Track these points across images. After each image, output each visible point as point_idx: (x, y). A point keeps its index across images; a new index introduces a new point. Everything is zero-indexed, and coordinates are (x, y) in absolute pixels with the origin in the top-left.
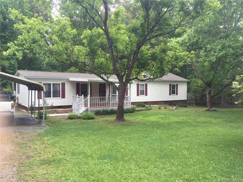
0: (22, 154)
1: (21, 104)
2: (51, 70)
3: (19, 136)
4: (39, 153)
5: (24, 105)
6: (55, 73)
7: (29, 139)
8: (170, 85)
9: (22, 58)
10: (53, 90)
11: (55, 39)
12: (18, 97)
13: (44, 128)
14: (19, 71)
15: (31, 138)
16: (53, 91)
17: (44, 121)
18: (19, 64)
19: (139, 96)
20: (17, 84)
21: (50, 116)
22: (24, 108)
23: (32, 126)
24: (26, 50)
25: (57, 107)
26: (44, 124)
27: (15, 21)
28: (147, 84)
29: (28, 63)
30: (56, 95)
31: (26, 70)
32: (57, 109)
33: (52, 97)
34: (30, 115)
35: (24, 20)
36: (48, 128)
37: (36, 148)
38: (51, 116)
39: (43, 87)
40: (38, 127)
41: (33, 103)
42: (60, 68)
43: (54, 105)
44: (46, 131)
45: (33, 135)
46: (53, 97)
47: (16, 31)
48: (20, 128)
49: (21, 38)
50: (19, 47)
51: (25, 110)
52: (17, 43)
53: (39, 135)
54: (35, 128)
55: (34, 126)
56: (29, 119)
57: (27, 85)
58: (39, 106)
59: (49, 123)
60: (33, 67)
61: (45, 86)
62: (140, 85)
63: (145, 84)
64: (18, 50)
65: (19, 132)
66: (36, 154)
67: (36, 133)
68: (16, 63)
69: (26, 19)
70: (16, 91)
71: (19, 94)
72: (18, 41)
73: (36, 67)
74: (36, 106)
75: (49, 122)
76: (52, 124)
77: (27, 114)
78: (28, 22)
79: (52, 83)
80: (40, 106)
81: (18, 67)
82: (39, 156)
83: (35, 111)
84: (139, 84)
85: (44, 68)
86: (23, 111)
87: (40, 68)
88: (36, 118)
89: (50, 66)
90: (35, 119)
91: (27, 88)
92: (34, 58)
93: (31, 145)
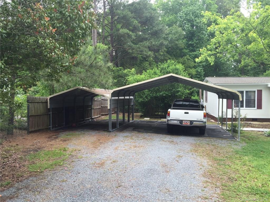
0: (223, 173)
1: (209, 113)
2: (239, 75)
3: (213, 150)
4: (243, 176)
5: (212, 115)
6: (248, 79)
7: (226, 155)
9: (213, 64)
10: (246, 98)
11: (252, 36)
12: (205, 106)
13: (241, 145)
14: (207, 78)
15: (228, 154)
16: (246, 100)
17: (239, 136)
18: (205, 71)
20: (204, 91)
21: (243, 130)
22: (213, 118)
23: (225, 140)
24: (218, 54)
25: (252, 120)
26: (239, 139)
27: (203, 26)
29: (213, 69)
30: (250, 104)
31: (215, 76)
32: (252, 122)
33: (244, 108)
34: (221, 126)
35: (217, 21)
36: (245, 144)
37: (237, 169)
38: (245, 130)
39: (239, 96)
40: (232, 142)
41: (224, 114)
42: (252, 72)
43: (248, 117)
44: (244, 149)
45: (229, 151)
46: (246, 107)
47: (203, 36)
48: (212, 140)
49: (214, 41)
50: (211, 52)
51: (214, 120)
52: (209, 47)
53: (237, 152)
54: (230, 143)
55: (227, 140)
56: (221, 131)
57: (217, 93)
58: (232, 117)
59: (245, 139)
60: (219, 73)
61: (241, 95)
64: (210, 55)
65: (212, 145)
66: (239, 177)
67: (232, 150)
68: (203, 71)
69: (219, 20)
70: (203, 100)
71: (207, 102)
72: (211, 45)
73: (223, 73)
74: (228, 117)
75: (244, 137)
76: (249, 140)
77: (217, 125)
78: (221, 22)
79: (245, 90)
80: (234, 117)
81: (204, 74)
82: (244, 181)
83: (227, 123)
85: (231, 73)
86: (212, 121)
87: (227, 74)
88: (228, 130)
89: (238, 71)
90: (227, 132)
91: (217, 96)
92: (220, 63)
93: (231, 164)
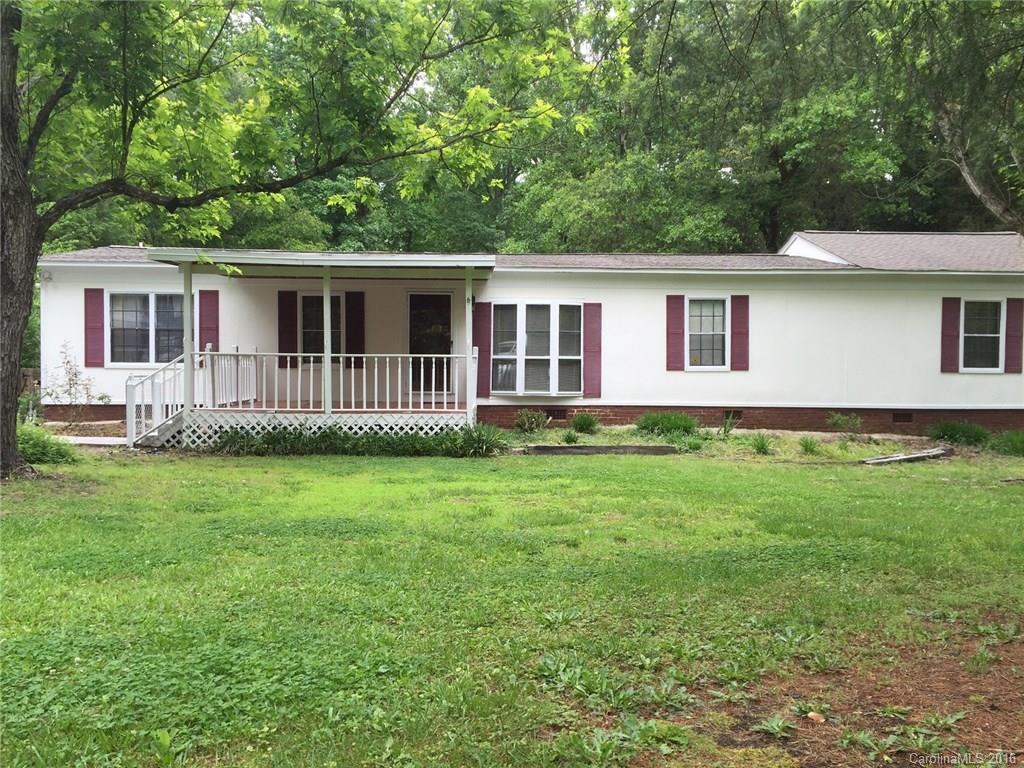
8: (950, 306)
16: (157, 330)
19: (681, 368)
28: (746, 298)
33: (152, 362)
46: (157, 361)
62: (692, 301)
63: (734, 298)
79: (152, 290)
84: (682, 297)
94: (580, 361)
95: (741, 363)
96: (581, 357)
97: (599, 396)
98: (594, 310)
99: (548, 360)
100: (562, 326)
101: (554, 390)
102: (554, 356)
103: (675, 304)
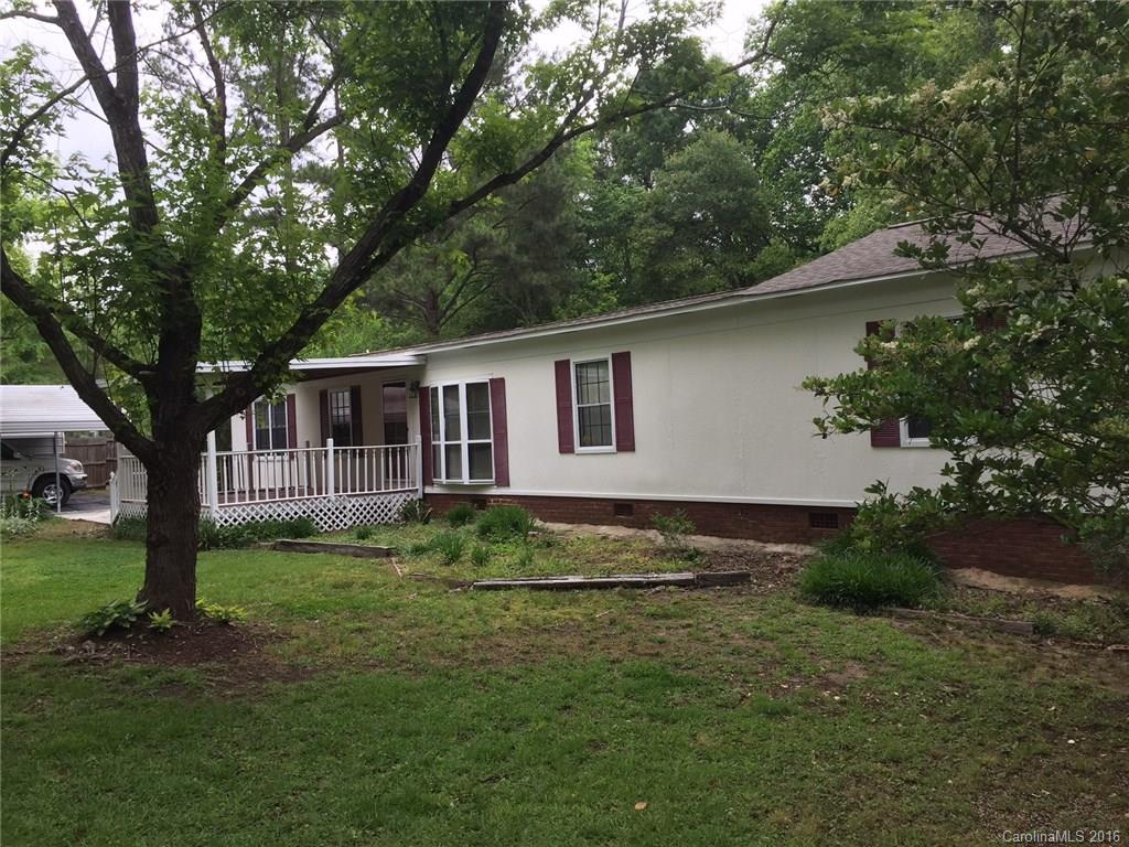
19: (572, 450)
28: (627, 354)
62: (578, 366)
63: (615, 356)
84: (568, 362)
94: (490, 444)
95: (626, 444)
96: (491, 441)
97: (508, 485)
98: (498, 385)
99: (460, 445)
100: (469, 408)
101: (466, 479)
102: (464, 441)
103: (562, 368)
